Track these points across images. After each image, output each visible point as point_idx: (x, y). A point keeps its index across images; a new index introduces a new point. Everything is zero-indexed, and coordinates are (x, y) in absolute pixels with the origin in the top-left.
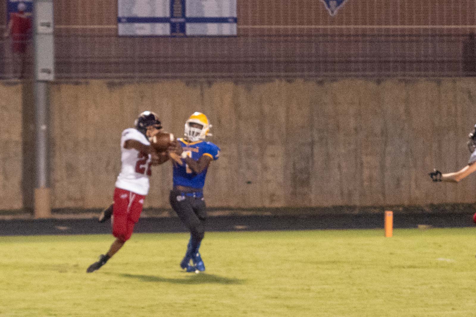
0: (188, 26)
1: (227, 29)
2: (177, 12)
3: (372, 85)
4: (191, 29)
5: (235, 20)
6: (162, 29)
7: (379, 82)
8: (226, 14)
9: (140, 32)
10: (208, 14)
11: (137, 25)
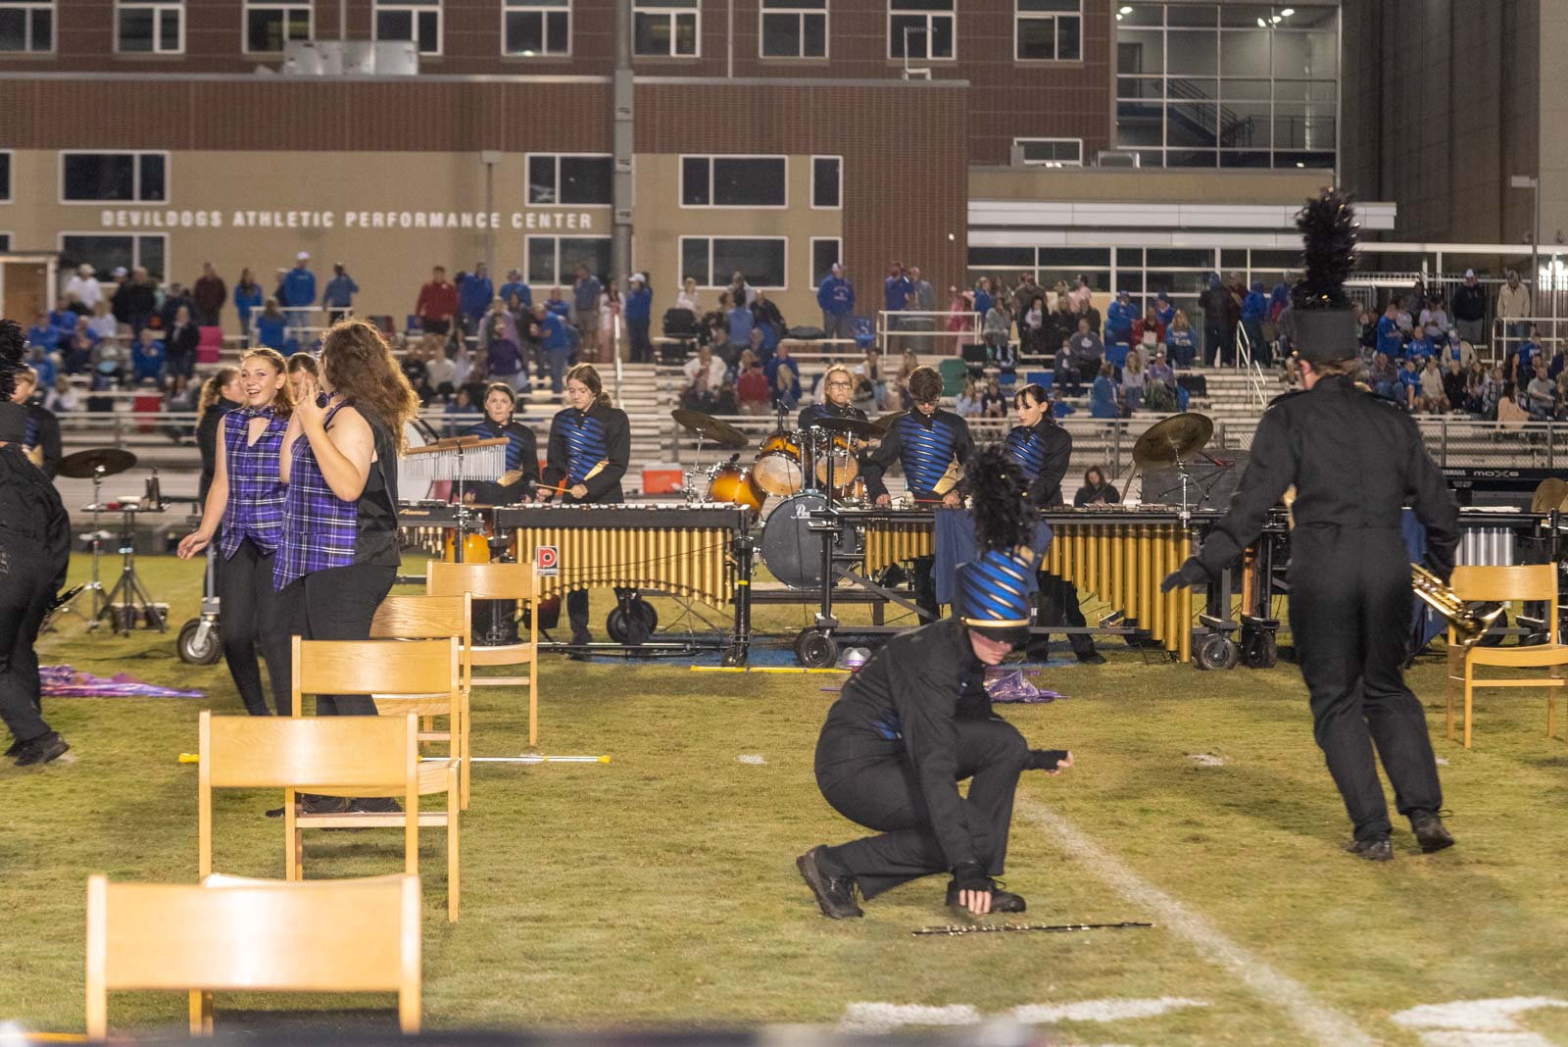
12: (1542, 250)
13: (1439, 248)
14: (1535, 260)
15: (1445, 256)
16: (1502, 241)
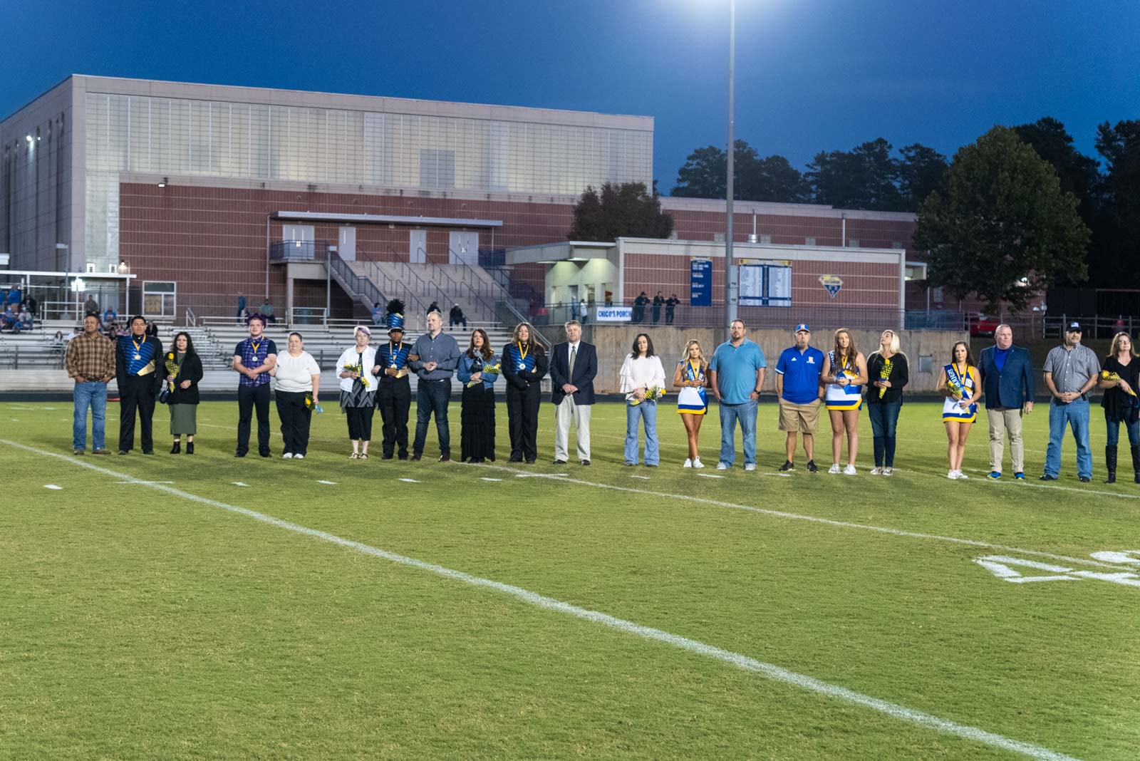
0: (770, 301)
1: (787, 303)
2: (765, 294)
3: (864, 333)
4: (771, 303)
5: (790, 299)
6: (758, 303)
7: (868, 331)
8: (786, 296)
9: (749, 304)
10: (779, 296)
11: (748, 300)
12: (70, 274)
13: (28, 273)
14: (67, 279)
15: (31, 276)
16: (57, 270)
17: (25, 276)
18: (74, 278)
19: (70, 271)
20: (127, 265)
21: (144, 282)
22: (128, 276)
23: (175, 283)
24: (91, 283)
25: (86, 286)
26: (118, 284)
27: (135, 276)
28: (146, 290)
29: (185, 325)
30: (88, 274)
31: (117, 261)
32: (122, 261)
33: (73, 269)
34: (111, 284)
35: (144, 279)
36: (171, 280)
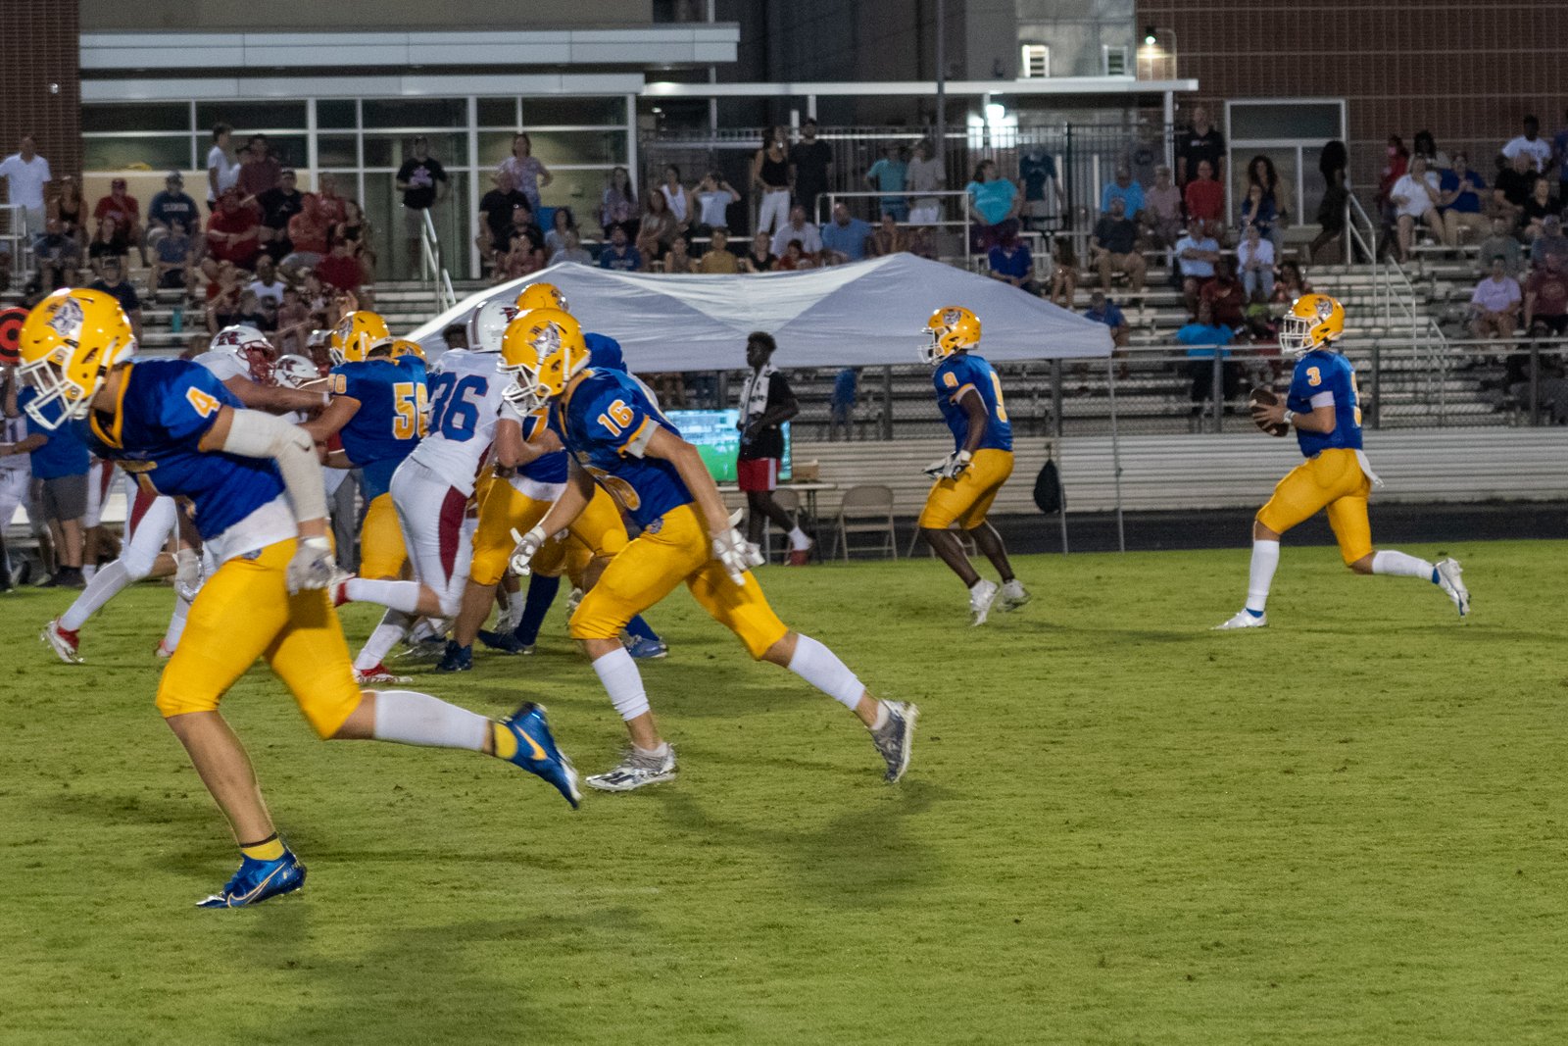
13: (812, 90)
15: (820, 99)
16: (919, 77)
17: (800, 102)
18: (975, 103)
19: (960, 75)
20: (1163, 43)
21: (1228, 104)
22: (1170, 86)
23: (1342, 102)
24: (1038, 116)
25: (1021, 127)
26: (1134, 114)
27: (1192, 85)
28: (1234, 137)
29: (1341, 260)
30: (1025, 84)
31: (1129, 32)
32: (1146, 28)
33: (970, 69)
34: (1115, 114)
35: (1231, 96)
36: (1329, 94)
